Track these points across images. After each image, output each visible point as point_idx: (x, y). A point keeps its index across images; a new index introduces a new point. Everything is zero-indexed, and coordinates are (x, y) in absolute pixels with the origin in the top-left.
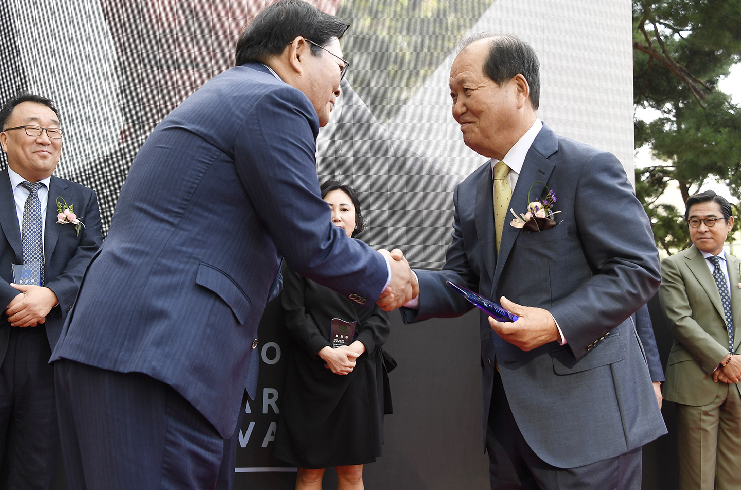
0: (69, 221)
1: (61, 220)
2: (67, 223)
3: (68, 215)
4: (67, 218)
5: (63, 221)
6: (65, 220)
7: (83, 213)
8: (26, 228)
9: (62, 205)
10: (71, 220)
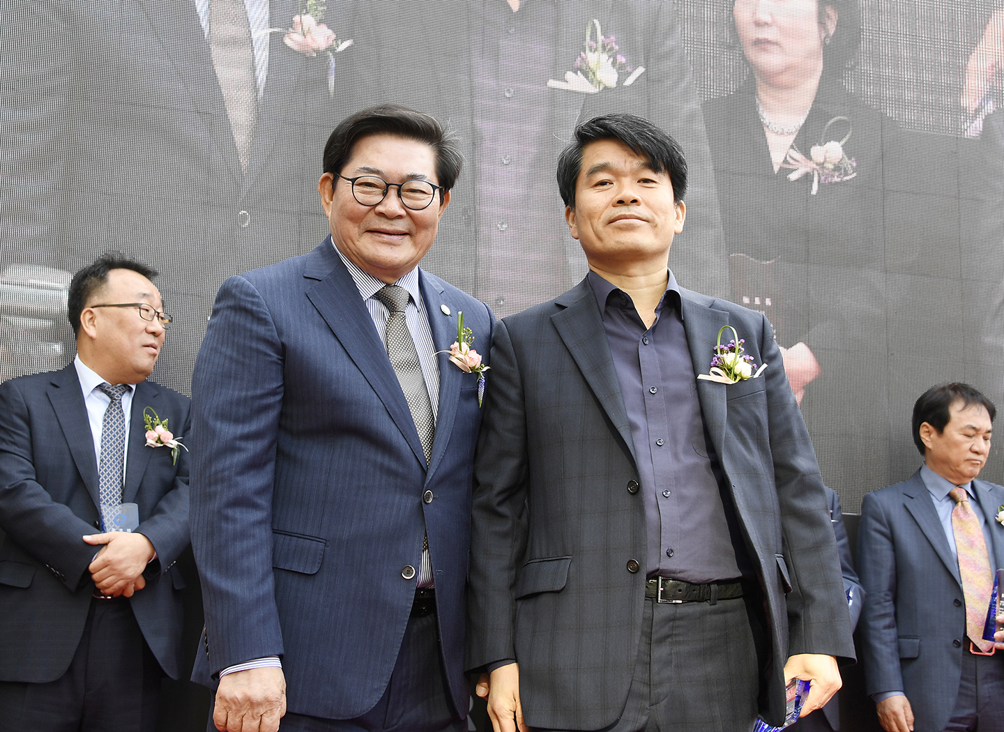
0: (162, 443)
1: (151, 442)
2: (159, 445)
3: (159, 434)
4: (159, 439)
5: (153, 442)
6: (157, 442)
7: (180, 431)
8: (105, 450)
9: (152, 420)
10: (165, 441)
